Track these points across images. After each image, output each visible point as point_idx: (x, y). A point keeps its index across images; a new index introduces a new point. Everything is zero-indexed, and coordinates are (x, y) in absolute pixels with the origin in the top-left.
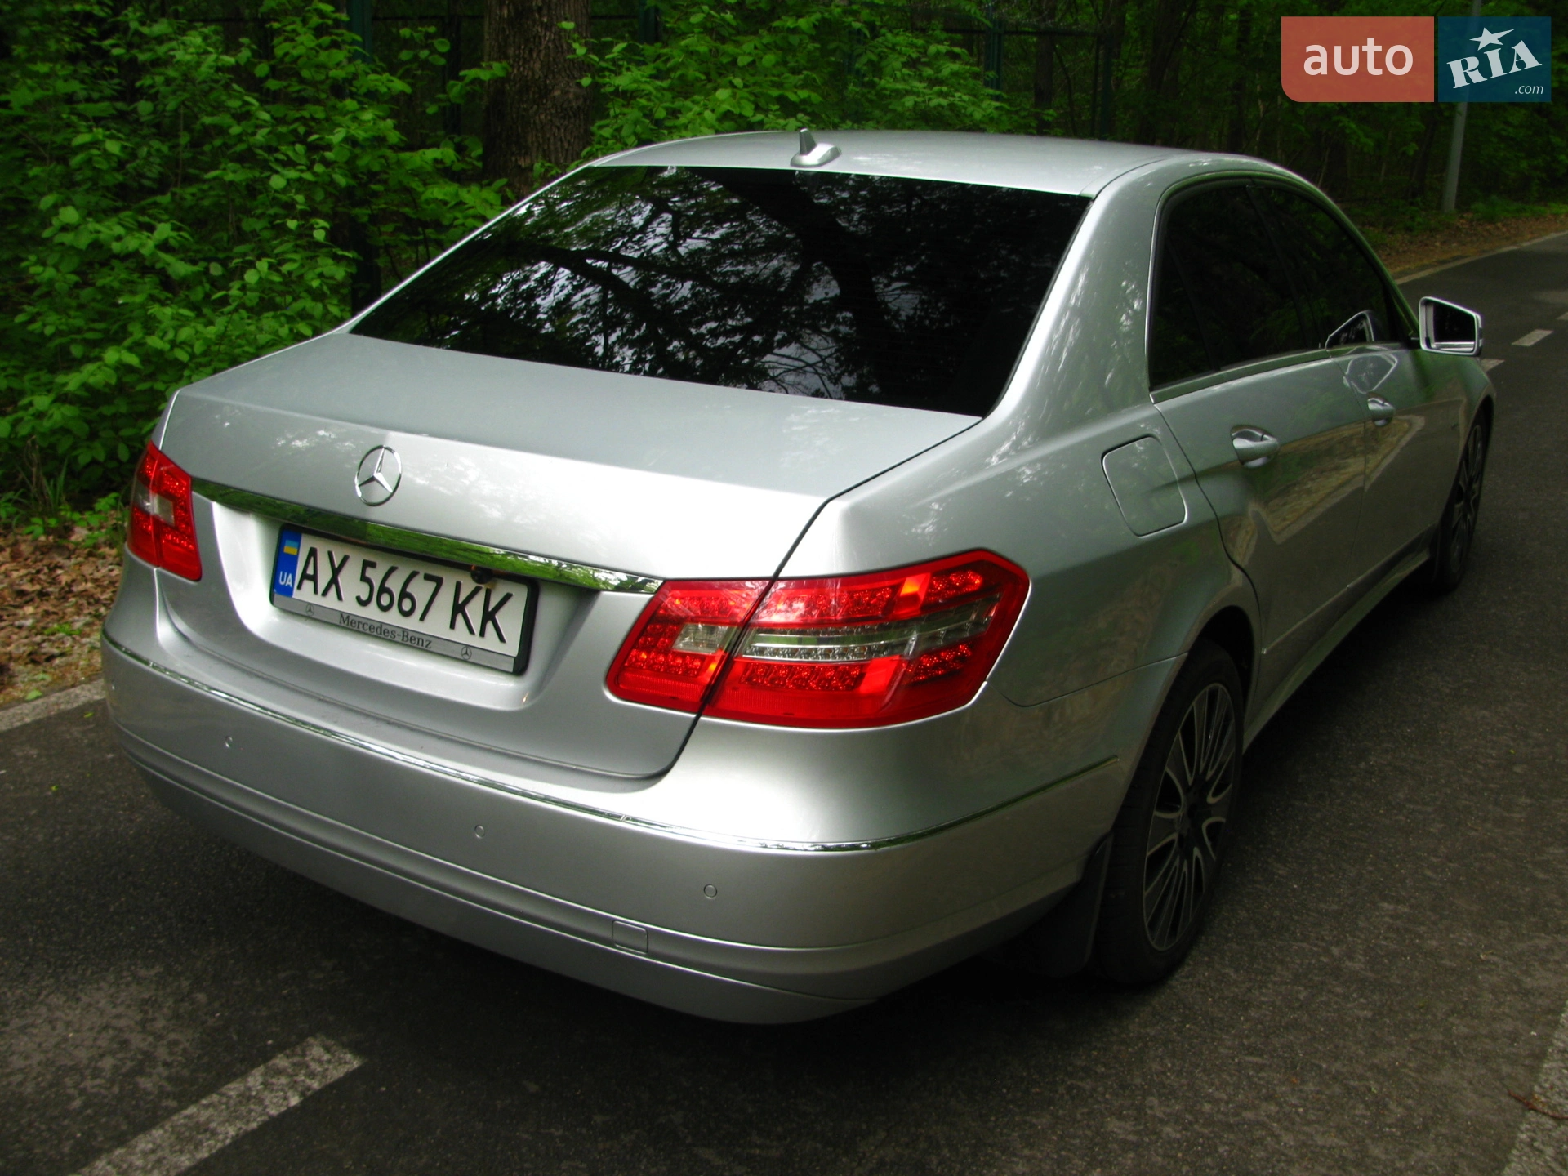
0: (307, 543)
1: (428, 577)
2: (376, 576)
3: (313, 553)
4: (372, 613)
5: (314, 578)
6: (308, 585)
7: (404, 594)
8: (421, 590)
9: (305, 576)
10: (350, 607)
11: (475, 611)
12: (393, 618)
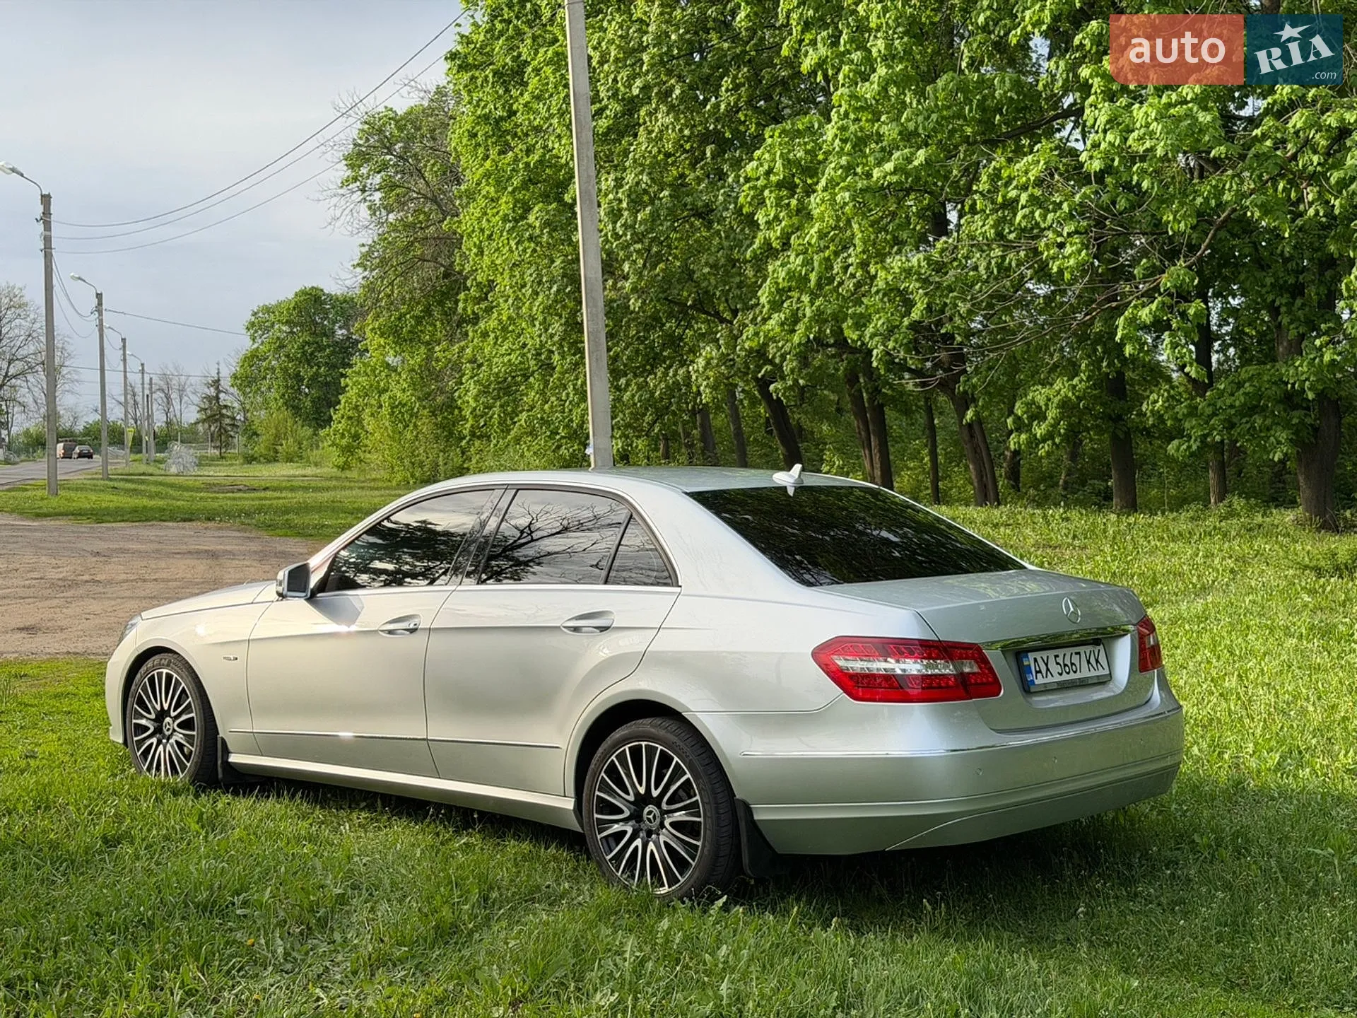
0: (1031, 656)
1: (1076, 653)
2: (1060, 660)
3: (1035, 660)
4: (1065, 677)
5: (1040, 672)
6: (1039, 675)
7: (1072, 664)
8: (1076, 659)
9: (1037, 672)
10: (1058, 678)
11: (1093, 661)
12: (1072, 676)
